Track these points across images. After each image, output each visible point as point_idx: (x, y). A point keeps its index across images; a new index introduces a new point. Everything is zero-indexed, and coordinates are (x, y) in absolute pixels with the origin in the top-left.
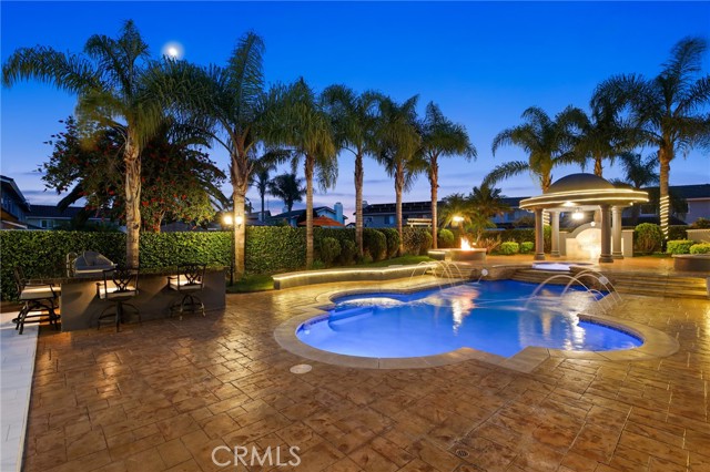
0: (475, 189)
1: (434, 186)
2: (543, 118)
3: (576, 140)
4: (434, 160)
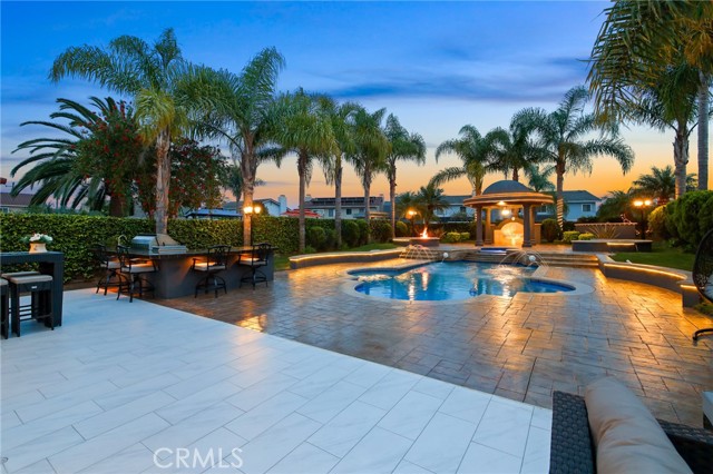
0: (422, 188)
1: (393, 185)
2: (475, 134)
3: (501, 154)
4: (393, 163)
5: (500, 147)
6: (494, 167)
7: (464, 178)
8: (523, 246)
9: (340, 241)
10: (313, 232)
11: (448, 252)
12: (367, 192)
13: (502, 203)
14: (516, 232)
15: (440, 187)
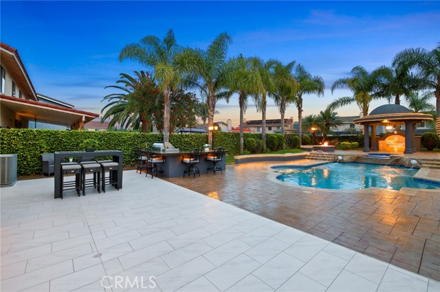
1: (300, 111)
2: (363, 73)
3: (385, 86)
4: (300, 96)
5: (384, 81)
6: (379, 95)
7: (354, 103)
8: (405, 153)
9: (265, 147)
10: (248, 141)
11: (342, 156)
12: (283, 116)
13: (386, 121)
14: (398, 142)
15: (335, 111)
